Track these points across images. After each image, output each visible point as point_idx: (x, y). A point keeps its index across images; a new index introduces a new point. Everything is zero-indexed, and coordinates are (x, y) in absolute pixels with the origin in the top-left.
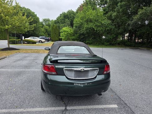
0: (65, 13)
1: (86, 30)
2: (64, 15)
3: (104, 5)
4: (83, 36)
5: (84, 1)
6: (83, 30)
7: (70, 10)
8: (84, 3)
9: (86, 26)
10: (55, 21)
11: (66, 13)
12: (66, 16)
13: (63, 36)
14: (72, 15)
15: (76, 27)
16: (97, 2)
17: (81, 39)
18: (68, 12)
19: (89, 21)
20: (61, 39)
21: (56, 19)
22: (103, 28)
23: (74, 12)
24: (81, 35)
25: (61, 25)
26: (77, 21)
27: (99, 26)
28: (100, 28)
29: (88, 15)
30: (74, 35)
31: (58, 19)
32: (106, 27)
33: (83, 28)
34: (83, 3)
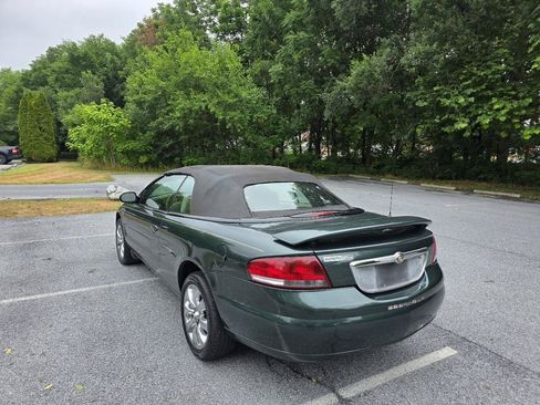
0: (74, 44)
1: (185, 117)
2: (72, 56)
3: (234, 34)
4: (171, 142)
5: (154, 10)
6: (172, 119)
7: (97, 36)
8: (156, 17)
9: (182, 103)
10: (26, 74)
11: (78, 45)
12: (78, 57)
13: (84, 141)
14: (108, 55)
15: (139, 104)
16: (206, 18)
17: (166, 150)
18: (91, 42)
19: (192, 85)
20: (76, 151)
21: (29, 68)
22: (242, 112)
23: (113, 44)
24: (160, 135)
25: (62, 94)
26: (141, 82)
27: (230, 107)
28: (233, 113)
29: (186, 63)
30: (133, 137)
31: (39, 66)
32: (254, 111)
33: (172, 111)
34: (150, 15)
